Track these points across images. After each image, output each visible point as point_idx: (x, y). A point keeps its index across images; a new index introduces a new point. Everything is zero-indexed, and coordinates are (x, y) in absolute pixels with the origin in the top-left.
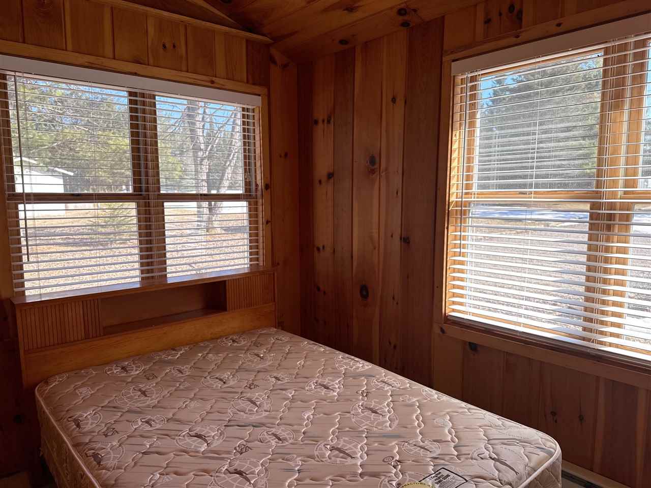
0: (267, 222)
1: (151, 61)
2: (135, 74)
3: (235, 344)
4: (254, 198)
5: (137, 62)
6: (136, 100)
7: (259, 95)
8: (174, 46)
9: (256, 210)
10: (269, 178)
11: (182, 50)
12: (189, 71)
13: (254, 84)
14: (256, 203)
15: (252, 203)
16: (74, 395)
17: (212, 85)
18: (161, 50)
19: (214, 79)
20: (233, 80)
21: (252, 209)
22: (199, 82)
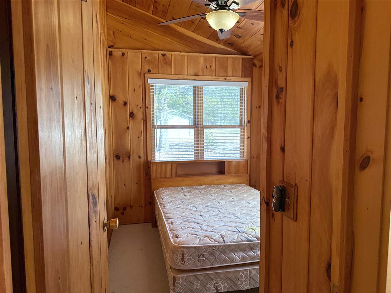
0: (248, 138)
1: (201, 74)
2: (195, 80)
3: (225, 187)
4: (243, 127)
5: (196, 75)
6: (196, 90)
7: (247, 82)
8: (210, 67)
9: (244, 132)
10: (250, 118)
11: (213, 68)
12: (216, 75)
13: (244, 77)
14: (244, 129)
15: (242, 129)
16: (164, 193)
17: (225, 80)
18: (205, 69)
19: (226, 77)
20: (235, 77)
21: (242, 132)
22: (220, 80)
